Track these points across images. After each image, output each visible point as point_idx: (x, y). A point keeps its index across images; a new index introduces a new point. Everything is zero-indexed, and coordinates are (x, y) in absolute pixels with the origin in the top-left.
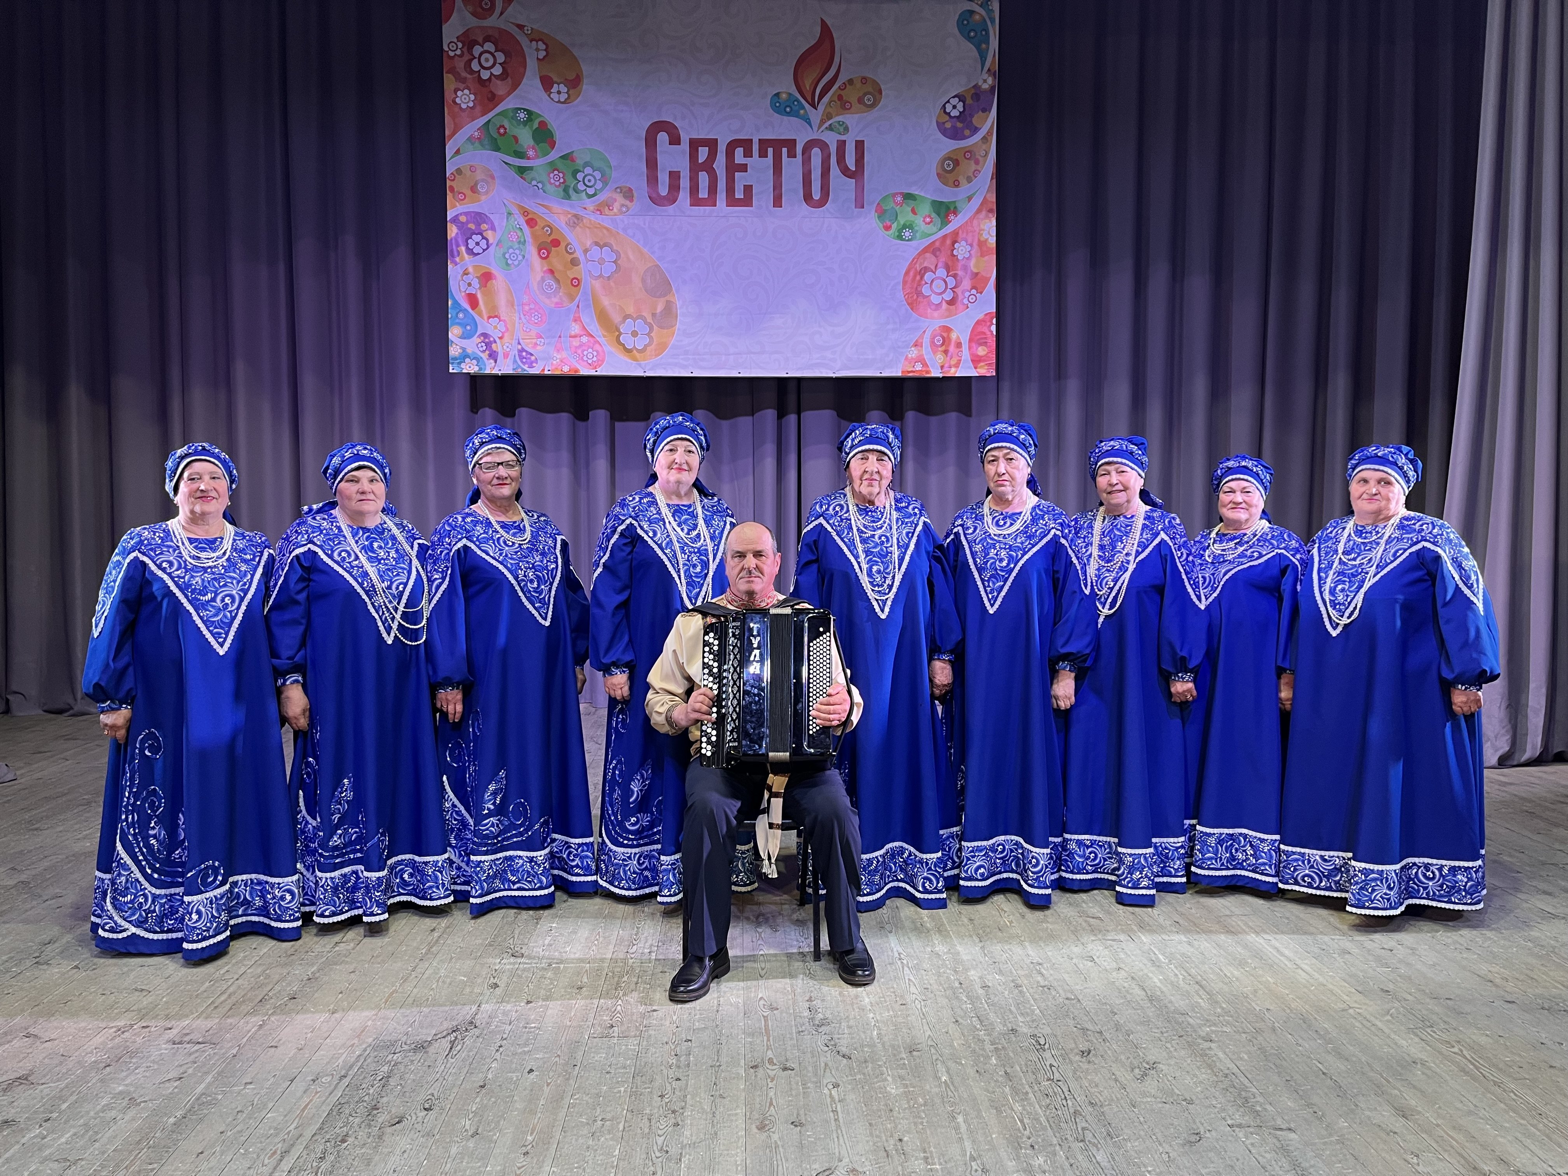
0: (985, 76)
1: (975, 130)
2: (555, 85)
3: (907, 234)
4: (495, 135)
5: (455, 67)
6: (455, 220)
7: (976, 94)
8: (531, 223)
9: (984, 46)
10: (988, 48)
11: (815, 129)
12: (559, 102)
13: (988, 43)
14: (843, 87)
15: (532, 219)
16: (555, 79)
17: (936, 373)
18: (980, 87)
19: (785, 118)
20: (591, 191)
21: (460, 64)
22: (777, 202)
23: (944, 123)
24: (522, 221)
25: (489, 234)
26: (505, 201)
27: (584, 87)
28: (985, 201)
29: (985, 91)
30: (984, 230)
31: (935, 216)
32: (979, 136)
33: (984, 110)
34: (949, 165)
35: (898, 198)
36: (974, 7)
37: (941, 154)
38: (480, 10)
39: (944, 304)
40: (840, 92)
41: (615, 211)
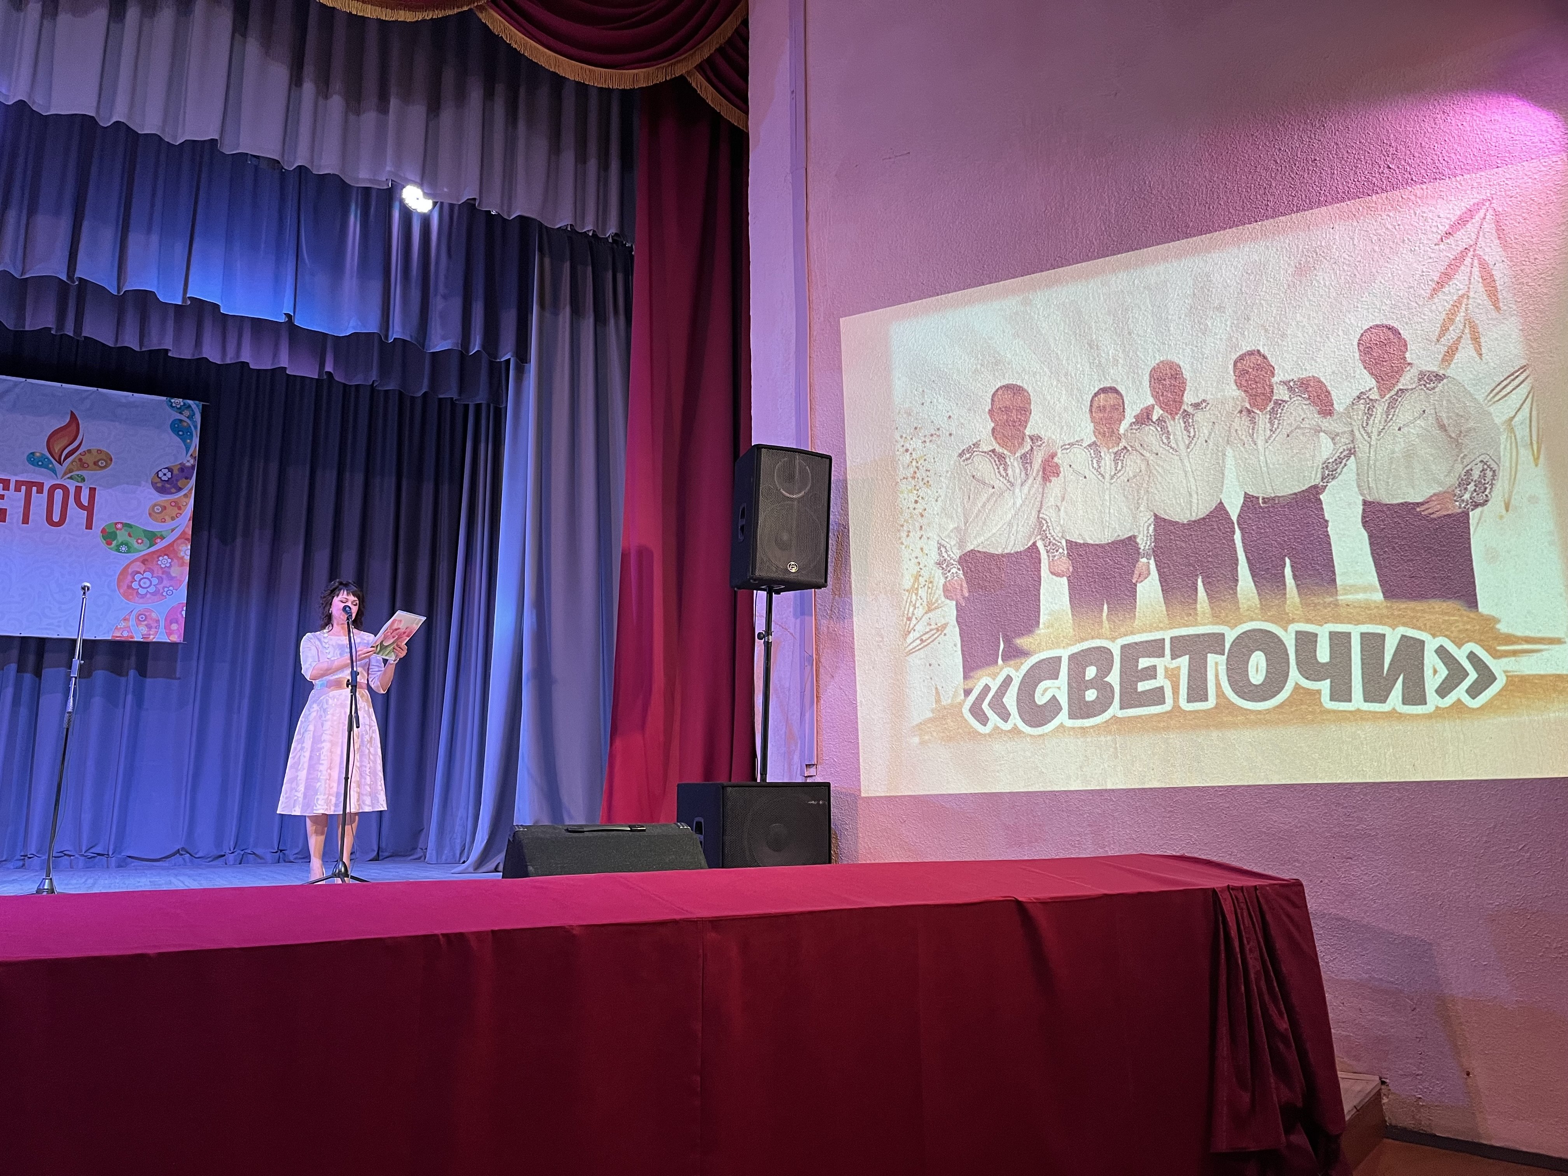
0: (189, 458)
1: (180, 489)
3: (124, 549)
7: (182, 468)
9: (188, 441)
10: (191, 443)
11: (60, 477)
13: (191, 440)
14: (84, 453)
17: (138, 638)
18: (184, 464)
19: (37, 468)
22: (26, 520)
23: (157, 483)
28: (184, 533)
29: (188, 467)
30: (181, 551)
31: (145, 539)
32: (182, 493)
33: (186, 478)
34: (158, 509)
35: (119, 526)
36: (182, 417)
37: (154, 502)
39: (148, 594)
40: (81, 457)
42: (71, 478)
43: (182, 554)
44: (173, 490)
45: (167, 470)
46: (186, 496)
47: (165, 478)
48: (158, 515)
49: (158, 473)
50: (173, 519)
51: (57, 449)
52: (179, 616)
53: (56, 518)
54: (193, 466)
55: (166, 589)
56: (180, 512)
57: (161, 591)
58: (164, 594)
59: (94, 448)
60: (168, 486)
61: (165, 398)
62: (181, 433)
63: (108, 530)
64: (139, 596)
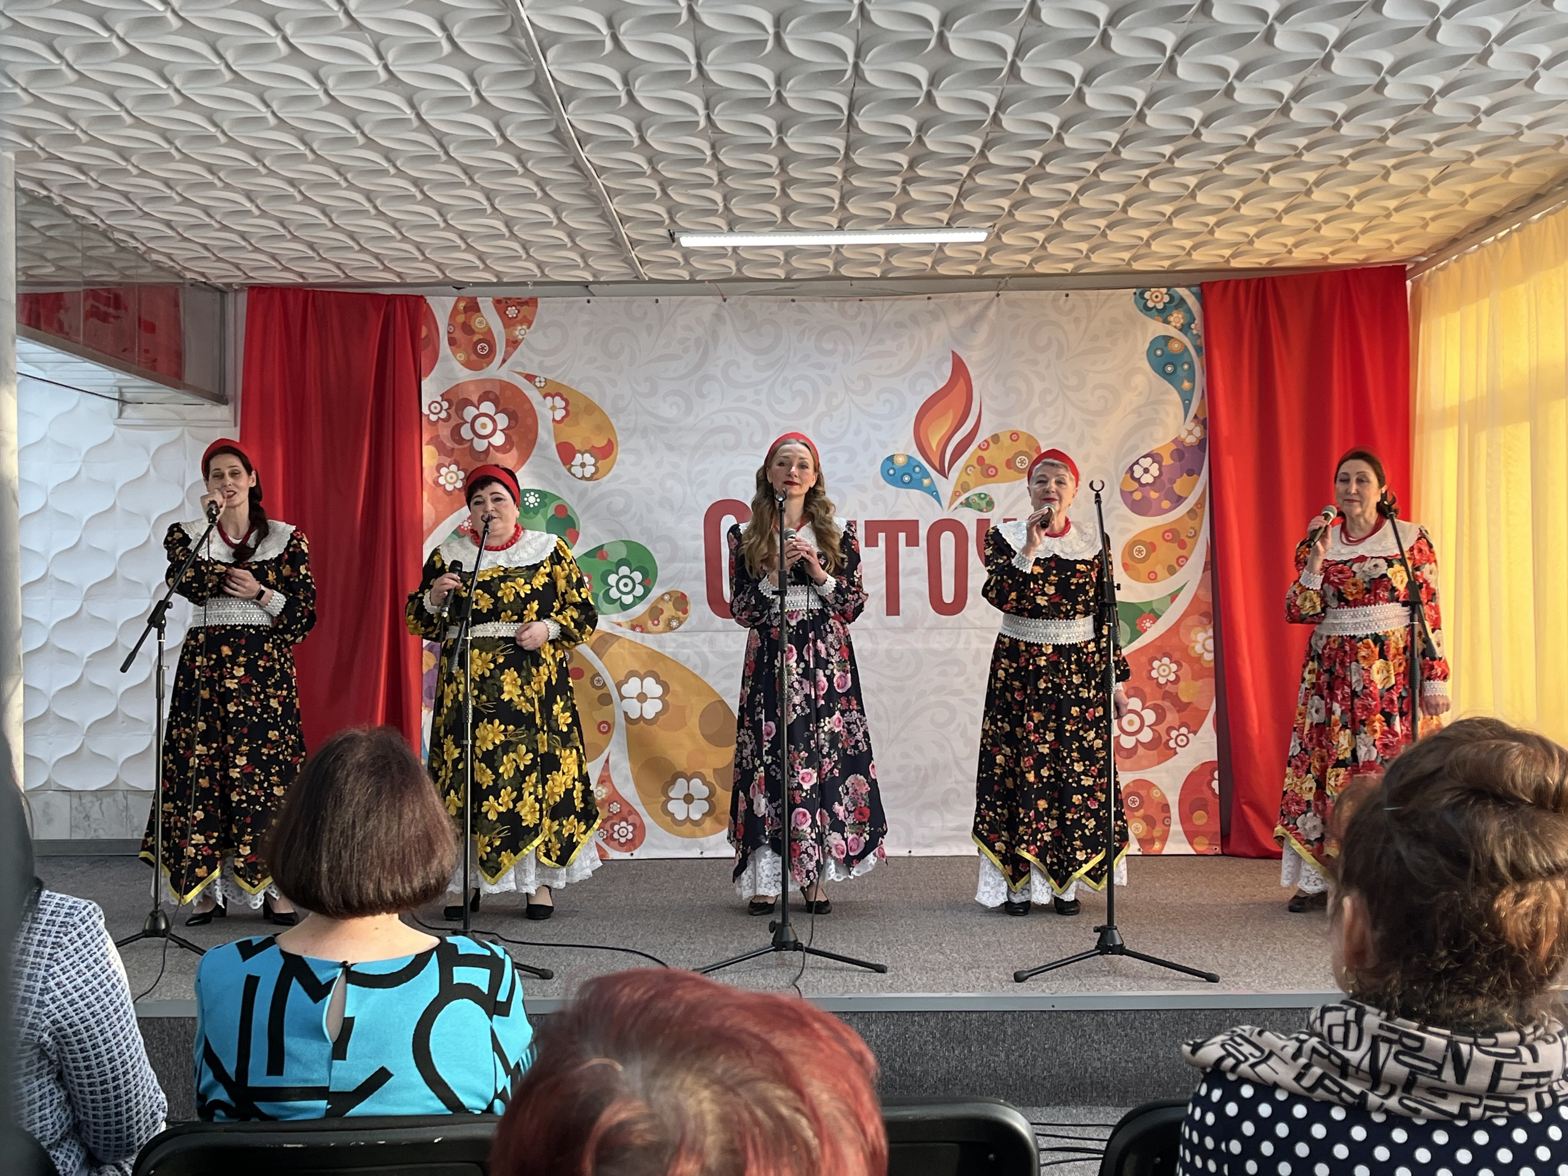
0: (1190, 425)
2: (578, 456)
5: (438, 436)
7: (1177, 451)
9: (1186, 385)
10: (1193, 387)
11: (946, 505)
12: (583, 478)
13: (1192, 380)
14: (985, 445)
16: (577, 447)
18: (1181, 442)
19: (903, 491)
20: (629, 599)
22: (893, 607)
23: (1132, 493)
27: (619, 456)
28: (1195, 600)
29: (1190, 447)
30: (1196, 642)
32: (1182, 510)
33: (1190, 473)
34: (1140, 552)
36: (1171, 331)
38: (473, 357)
39: (1140, 748)
40: (981, 453)
41: (661, 626)
42: (967, 504)
43: (1198, 649)
44: (1166, 504)
45: (1149, 460)
46: (1192, 513)
47: (1147, 479)
48: (1139, 566)
49: (1131, 468)
50: (1172, 571)
51: (934, 442)
52: (1208, 791)
53: (948, 596)
54: (1201, 443)
55: (1174, 734)
56: (1184, 552)
57: (1165, 738)
58: (1172, 744)
59: (1004, 432)
60: (1154, 495)
62: (1169, 369)
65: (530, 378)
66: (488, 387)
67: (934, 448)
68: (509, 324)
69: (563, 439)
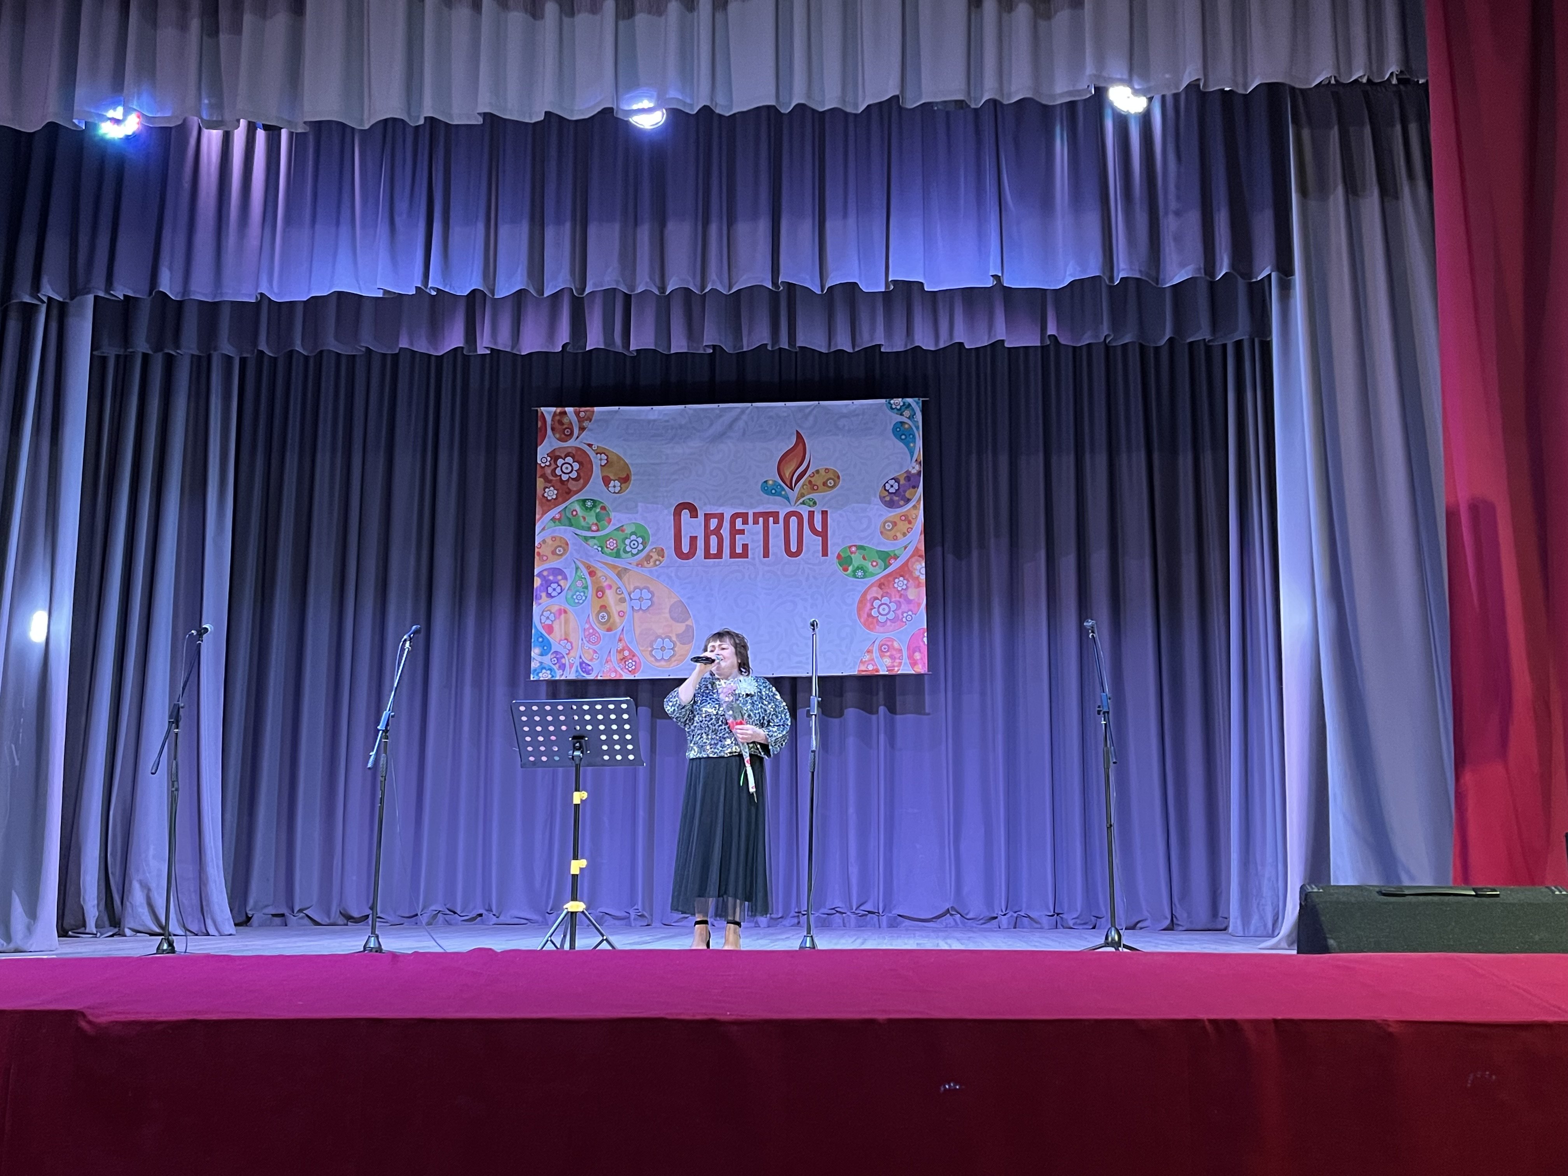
0: (914, 464)
1: (908, 500)
2: (612, 482)
3: (860, 573)
4: (570, 516)
5: (545, 474)
6: (539, 575)
7: (908, 477)
8: (592, 574)
9: (912, 445)
10: (915, 446)
11: (793, 503)
12: (614, 493)
13: (915, 442)
14: (814, 474)
15: (593, 571)
16: (612, 477)
17: (883, 672)
18: (910, 472)
19: (772, 497)
20: (635, 551)
21: (548, 471)
22: (766, 555)
23: (884, 497)
24: (585, 572)
25: (562, 583)
26: (575, 560)
27: (632, 482)
28: (917, 549)
29: (914, 474)
30: (917, 569)
31: (880, 561)
32: (911, 504)
33: (914, 487)
34: (888, 526)
35: (854, 549)
36: (904, 419)
37: (883, 519)
38: (563, 436)
39: (888, 621)
40: (810, 479)
41: (652, 564)
42: (803, 503)
43: (917, 573)
44: (902, 503)
45: (894, 481)
46: (914, 507)
47: (892, 490)
48: (888, 533)
49: (885, 485)
50: (904, 535)
51: (787, 474)
52: (922, 644)
53: (794, 549)
54: (919, 472)
55: (905, 615)
56: (910, 526)
57: (901, 617)
58: (904, 620)
59: (821, 468)
60: (896, 498)
61: (883, 401)
63: (843, 555)
64: (880, 624)
65: (590, 445)
66: (570, 450)
67: (787, 475)
68: (580, 420)
69: (605, 474)
